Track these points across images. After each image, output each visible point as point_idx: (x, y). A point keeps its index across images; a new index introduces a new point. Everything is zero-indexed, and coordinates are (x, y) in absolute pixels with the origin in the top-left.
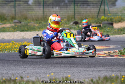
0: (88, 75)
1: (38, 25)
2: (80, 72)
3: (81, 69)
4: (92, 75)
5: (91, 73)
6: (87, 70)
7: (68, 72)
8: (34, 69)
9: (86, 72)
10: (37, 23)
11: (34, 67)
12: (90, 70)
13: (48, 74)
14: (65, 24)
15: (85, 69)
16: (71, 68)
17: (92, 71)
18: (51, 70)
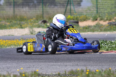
0: (55, 69)
1: (9, 23)
2: (48, 67)
3: (49, 63)
4: (59, 69)
5: (58, 67)
6: (54, 65)
7: (37, 67)
8: (5, 64)
9: (54, 67)
10: (8, 22)
11: (5, 62)
12: (57, 65)
13: (18, 69)
14: (34, 23)
15: (52, 64)
16: (40, 63)
17: (59, 66)
18: (21, 65)
